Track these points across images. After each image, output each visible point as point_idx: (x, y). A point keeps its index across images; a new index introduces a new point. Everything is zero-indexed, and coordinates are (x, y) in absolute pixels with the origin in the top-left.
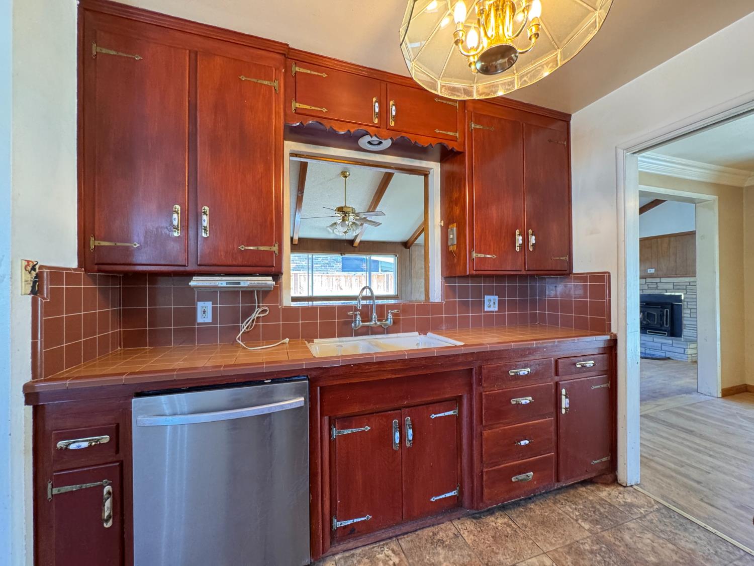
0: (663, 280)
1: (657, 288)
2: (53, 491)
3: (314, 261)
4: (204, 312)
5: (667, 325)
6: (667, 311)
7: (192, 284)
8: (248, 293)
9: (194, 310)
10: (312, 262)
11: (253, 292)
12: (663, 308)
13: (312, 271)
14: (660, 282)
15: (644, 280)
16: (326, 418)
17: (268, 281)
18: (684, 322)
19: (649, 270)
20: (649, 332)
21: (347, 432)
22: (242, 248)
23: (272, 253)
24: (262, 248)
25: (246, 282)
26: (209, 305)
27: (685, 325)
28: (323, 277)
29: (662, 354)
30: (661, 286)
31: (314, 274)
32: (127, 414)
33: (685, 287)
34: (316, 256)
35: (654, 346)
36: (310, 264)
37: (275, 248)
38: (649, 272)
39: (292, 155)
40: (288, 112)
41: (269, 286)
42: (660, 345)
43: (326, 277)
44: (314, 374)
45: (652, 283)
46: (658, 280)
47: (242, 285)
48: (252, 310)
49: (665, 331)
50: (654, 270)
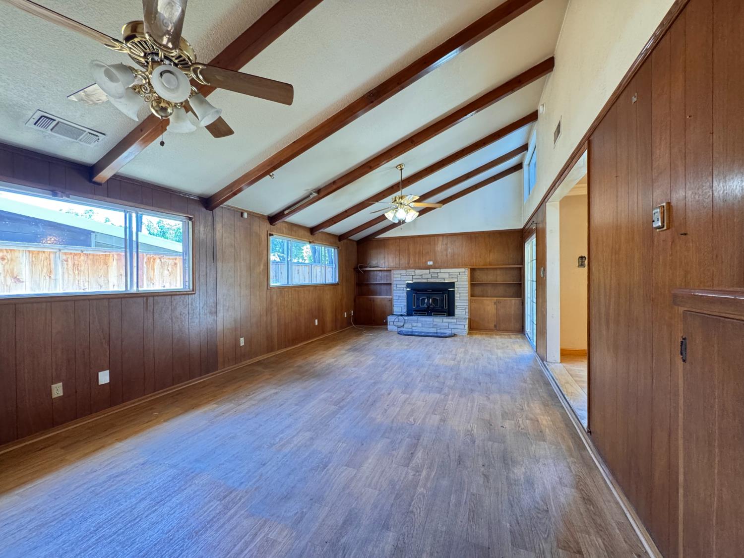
0: (442, 270)
1: (437, 277)
5: (446, 307)
6: (446, 296)
12: (443, 294)
14: (440, 272)
15: (428, 271)
18: (456, 304)
19: (428, 262)
20: (434, 314)
27: (457, 306)
29: (448, 332)
30: (440, 275)
33: (456, 276)
35: (444, 326)
38: (428, 264)
42: (447, 324)
45: (434, 273)
46: (438, 271)
49: (445, 312)
50: (432, 262)
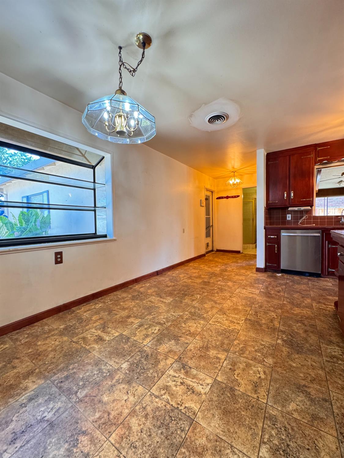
2: (268, 244)
3: (328, 200)
4: (289, 217)
7: (289, 209)
8: (301, 212)
9: (286, 217)
10: (327, 201)
11: (303, 211)
13: (327, 206)
16: (327, 242)
17: (309, 208)
21: (334, 246)
22: (302, 200)
23: (310, 200)
24: (307, 200)
25: (303, 208)
26: (290, 215)
28: (336, 210)
31: (328, 208)
32: (280, 233)
34: (330, 198)
36: (326, 203)
37: (311, 199)
39: (316, 169)
40: (316, 161)
41: (310, 209)
43: (338, 210)
44: (323, 229)
47: (302, 209)
48: (303, 217)
